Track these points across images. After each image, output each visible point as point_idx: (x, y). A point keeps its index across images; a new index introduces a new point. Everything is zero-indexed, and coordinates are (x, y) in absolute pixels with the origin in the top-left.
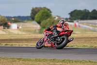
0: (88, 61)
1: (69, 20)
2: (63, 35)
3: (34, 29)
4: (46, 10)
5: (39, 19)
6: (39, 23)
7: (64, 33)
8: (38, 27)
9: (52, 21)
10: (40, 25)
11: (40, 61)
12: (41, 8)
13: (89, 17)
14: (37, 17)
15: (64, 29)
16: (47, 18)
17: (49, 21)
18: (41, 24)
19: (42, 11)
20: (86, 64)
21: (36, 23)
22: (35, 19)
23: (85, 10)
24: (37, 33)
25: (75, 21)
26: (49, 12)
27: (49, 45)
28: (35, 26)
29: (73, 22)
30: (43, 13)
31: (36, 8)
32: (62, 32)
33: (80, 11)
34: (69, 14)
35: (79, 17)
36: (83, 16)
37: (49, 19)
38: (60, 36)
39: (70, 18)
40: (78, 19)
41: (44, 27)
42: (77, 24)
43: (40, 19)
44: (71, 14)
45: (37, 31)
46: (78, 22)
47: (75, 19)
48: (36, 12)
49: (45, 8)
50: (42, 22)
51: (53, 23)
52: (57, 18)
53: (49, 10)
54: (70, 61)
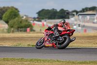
0: (56, 60)
1: (37, 19)
2: (64, 35)
3: (2, 29)
4: (14, 9)
5: (6, 19)
6: (7, 22)
7: (66, 32)
8: (6, 26)
9: (20, 20)
10: (8, 25)
12: (8, 8)
13: (57, 17)
14: (5, 17)
15: (65, 28)
16: (15, 18)
17: (17, 20)
18: (9, 23)
19: (9, 11)
21: (4, 22)
22: (3, 18)
23: (53, 9)
24: (5, 33)
25: (43, 21)
26: (16, 11)
27: (50, 45)
28: (3, 26)
29: (41, 21)
30: (11, 12)
31: (4, 7)
32: (64, 31)
33: (48, 10)
34: (37, 13)
35: (47, 16)
36: (51, 15)
37: (17, 19)
38: (61, 36)
39: (38, 18)
40: (46, 18)
41: (12, 27)
42: (45, 23)
43: (8, 18)
44: (39, 13)
45: (5, 31)
46: (46, 21)
47: (43, 19)
48: (3, 11)
49: (13, 7)
50: (10, 22)
51: (21, 22)
52: (25, 17)
53: (16, 9)
54: (38, 60)
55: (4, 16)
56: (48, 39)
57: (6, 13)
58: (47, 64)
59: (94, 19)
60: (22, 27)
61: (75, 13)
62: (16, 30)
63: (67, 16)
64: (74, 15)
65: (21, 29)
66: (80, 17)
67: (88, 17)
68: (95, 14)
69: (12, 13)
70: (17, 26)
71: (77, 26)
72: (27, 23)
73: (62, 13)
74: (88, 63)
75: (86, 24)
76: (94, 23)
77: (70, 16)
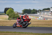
0: (31, 33)
2: (26, 21)
5: (8, 13)
6: (8, 15)
8: (8, 17)
9: (14, 14)
11: (8, 33)
15: (26, 18)
20: (30, 34)
26: (13, 10)
31: (7, 8)
51: (14, 15)
52: (16, 13)
53: (13, 9)
54: (22, 33)
55: (7, 12)
56: (18, 23)
57: (8, 11)
58: (26, 34)
59: (48, 14)
60: (15, 17)
61: (40, 11)
62: (12, 19)
63: (36, 13)
64: (39, 12)
65: (15, 18)
66: (42, 13)
67: (46, 13)
68: (49, 12)
69: (11, 11)
70: (13, 17)
71: (41, 17)
72: (17, 16)
73: (34, 11)
74: (45, 34)
75: (45, 16)
76: (48, 16)
77: (37, 12)
